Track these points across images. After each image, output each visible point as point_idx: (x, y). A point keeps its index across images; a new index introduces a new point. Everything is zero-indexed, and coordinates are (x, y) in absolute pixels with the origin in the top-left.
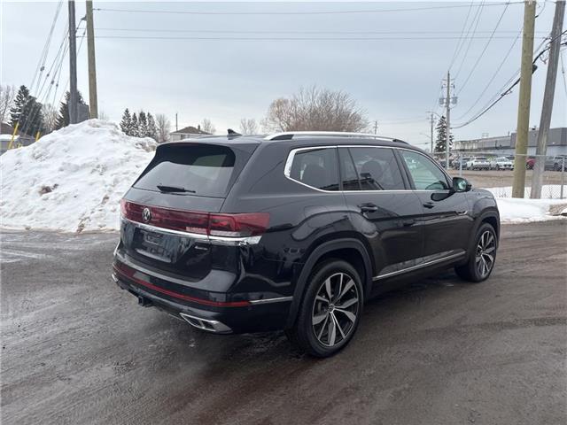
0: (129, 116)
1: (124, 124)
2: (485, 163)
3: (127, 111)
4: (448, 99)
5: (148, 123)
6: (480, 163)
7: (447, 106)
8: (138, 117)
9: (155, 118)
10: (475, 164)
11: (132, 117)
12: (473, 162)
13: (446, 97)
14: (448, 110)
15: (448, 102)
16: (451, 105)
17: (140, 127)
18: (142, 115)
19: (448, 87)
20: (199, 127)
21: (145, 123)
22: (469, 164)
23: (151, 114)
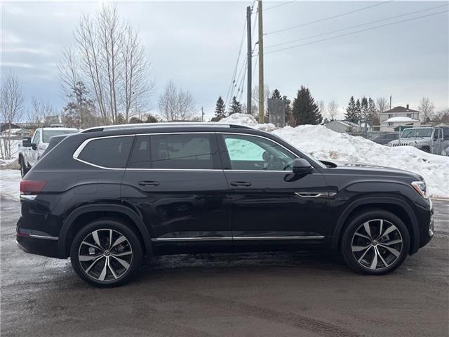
0: (353, 102)
1: (350, 109)
3: (352, 99)
5: (369, 106)
8: (361, 102)
9: (376, 102)
11: (356, 103)
17: (362, 110)
18: (365, 101)
20: (408, 106)
21: (366, 107)
23: (372, 99)
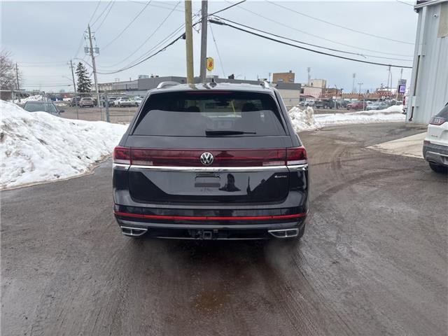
2: (128, 101)
4: (92, 49)
6: (124, 101)
7: (92, 55)
10: (121, 102)
12: (119, 100)
13: (89, 46)
14: (93, 59)
15: (92, 52)
16: (95, 54)
19: (90, 38)
22: (116, 102)
